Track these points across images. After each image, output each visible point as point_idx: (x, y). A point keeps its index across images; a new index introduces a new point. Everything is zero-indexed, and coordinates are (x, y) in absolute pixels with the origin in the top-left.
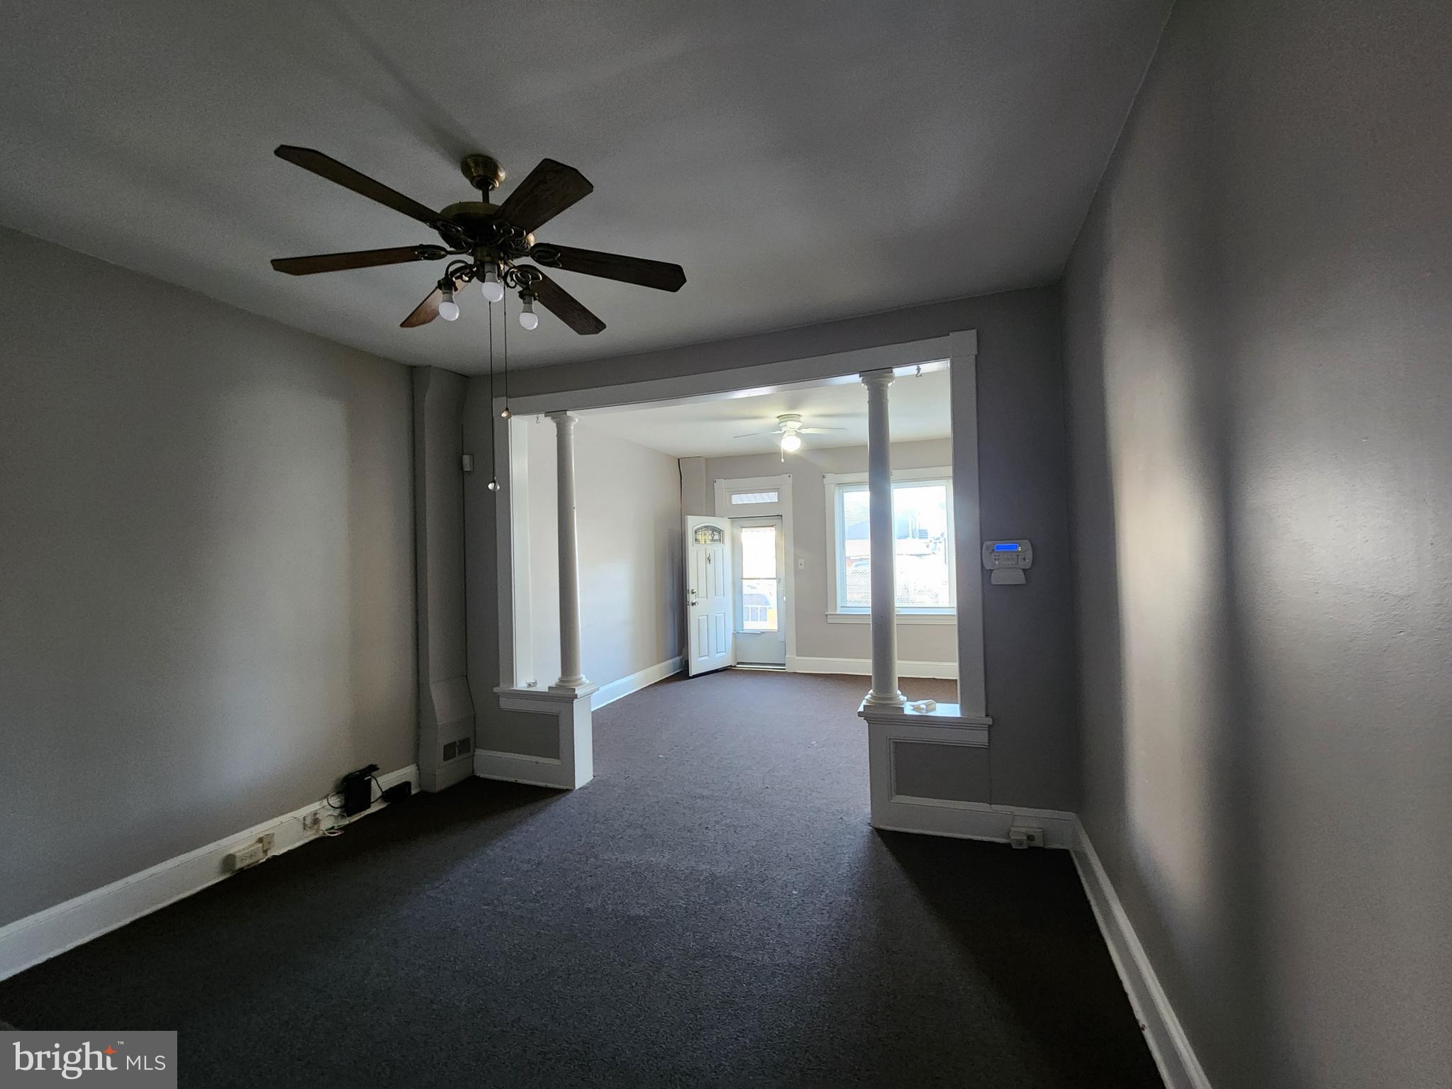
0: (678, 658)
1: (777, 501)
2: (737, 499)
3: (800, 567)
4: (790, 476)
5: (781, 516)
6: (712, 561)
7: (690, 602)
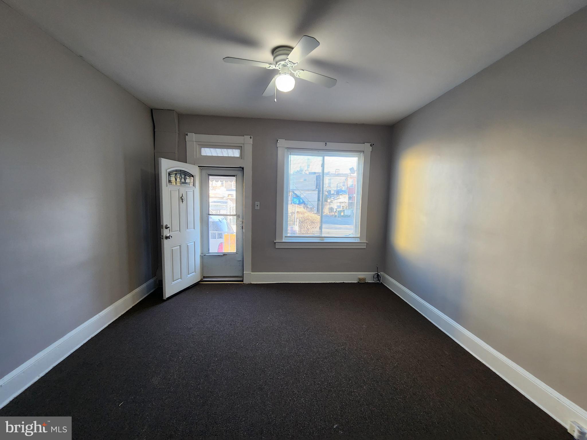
0: (151, 281)
1: (238, 156)
2: (207, 152)
3: (256, 208)
4: (251, 138)
5: (243, 168)
6: (185, 202)
7: (164, 235)
